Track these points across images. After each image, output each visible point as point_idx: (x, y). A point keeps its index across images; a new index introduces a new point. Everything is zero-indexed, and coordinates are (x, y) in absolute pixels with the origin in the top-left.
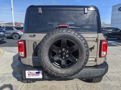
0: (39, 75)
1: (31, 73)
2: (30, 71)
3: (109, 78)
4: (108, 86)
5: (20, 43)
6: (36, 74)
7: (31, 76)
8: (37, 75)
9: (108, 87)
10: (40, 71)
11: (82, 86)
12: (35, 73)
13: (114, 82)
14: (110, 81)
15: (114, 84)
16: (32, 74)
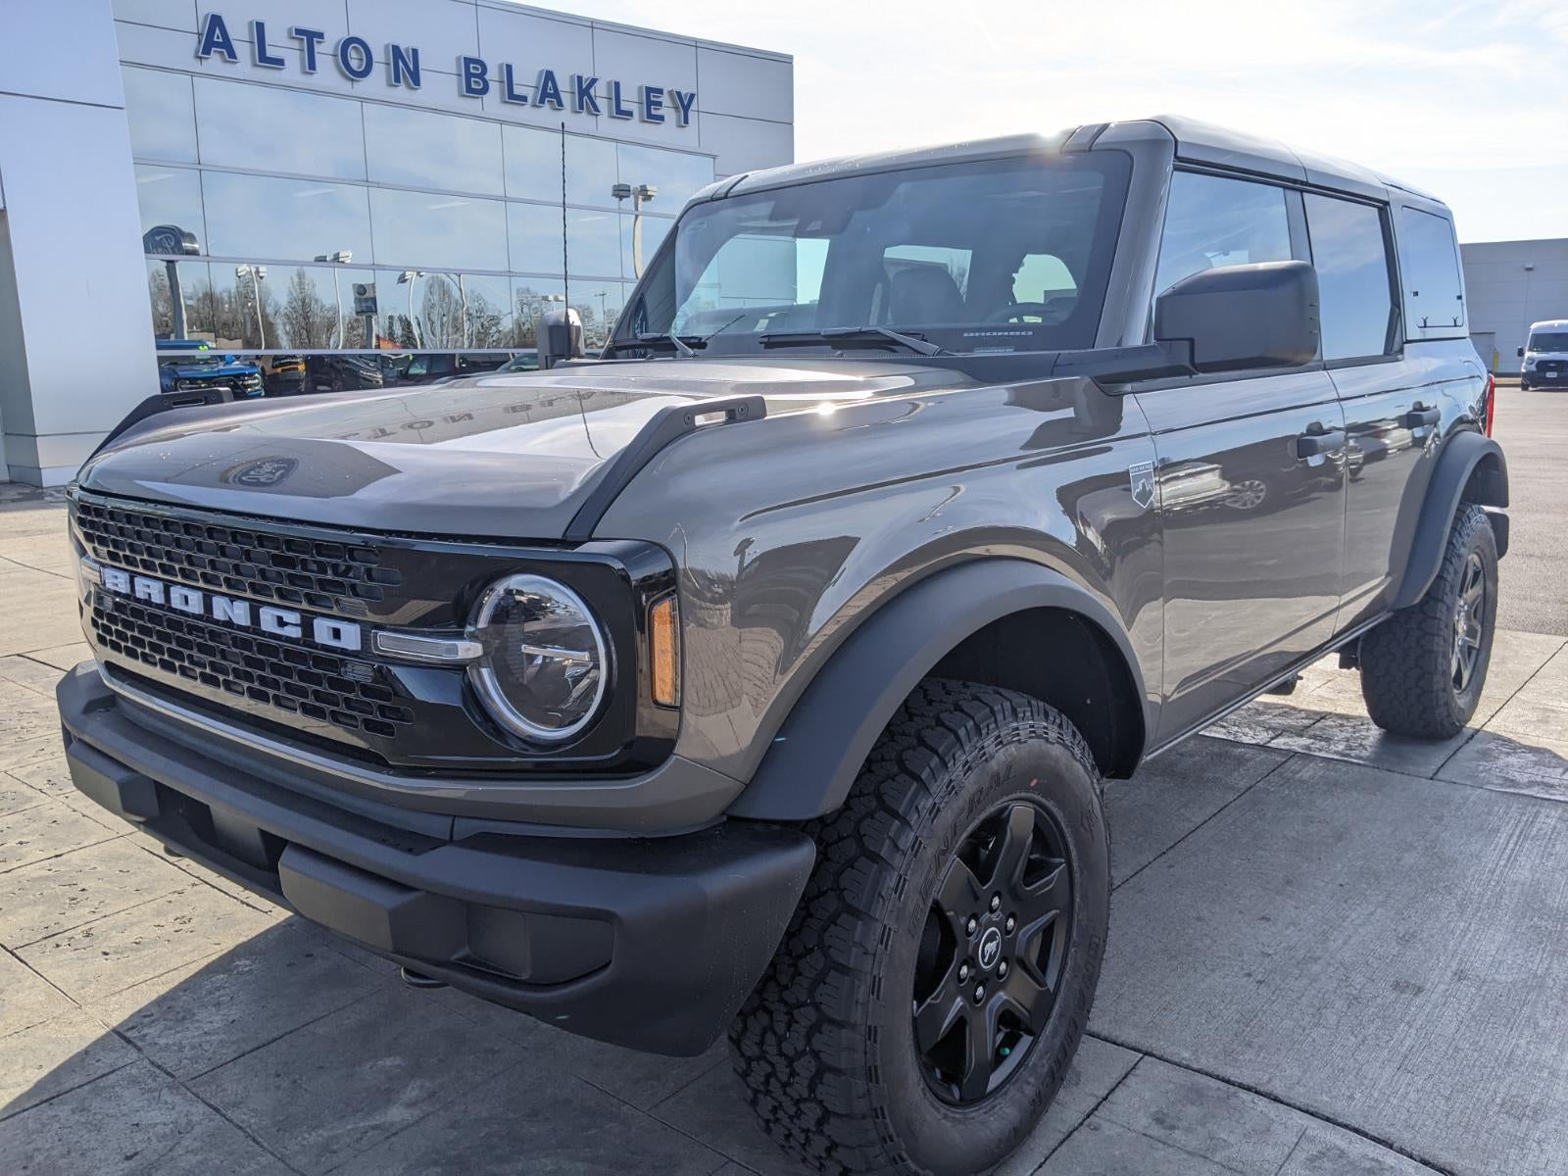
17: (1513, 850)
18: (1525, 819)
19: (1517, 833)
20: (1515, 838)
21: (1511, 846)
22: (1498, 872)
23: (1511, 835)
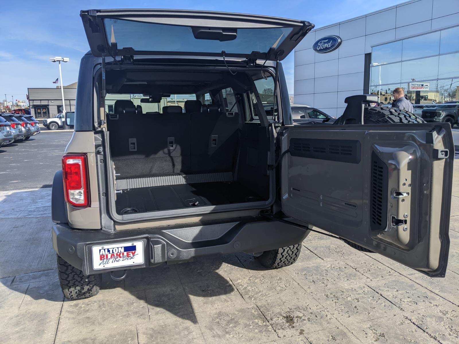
0: (133, 254)
1: (109, 251)
2: (106, 247)
3: (315, 252)
4: (316, 271)
5: (71, 161)
6: (125, 253)
7: (111, 260)
8: (128, 255)
9: (316, 274)
10: (136, 243)
11: (249, 282)
12: (123, 250)
13: (328, 260)
14: (319, 260)
15: (329, 265)
16: (113, 255)
17: (43, 253)
18: (41, 262)
19: (43, 257)
20: (43, 256)
21: (44, 254)
22: (46, 247)
23: (44, 256)
